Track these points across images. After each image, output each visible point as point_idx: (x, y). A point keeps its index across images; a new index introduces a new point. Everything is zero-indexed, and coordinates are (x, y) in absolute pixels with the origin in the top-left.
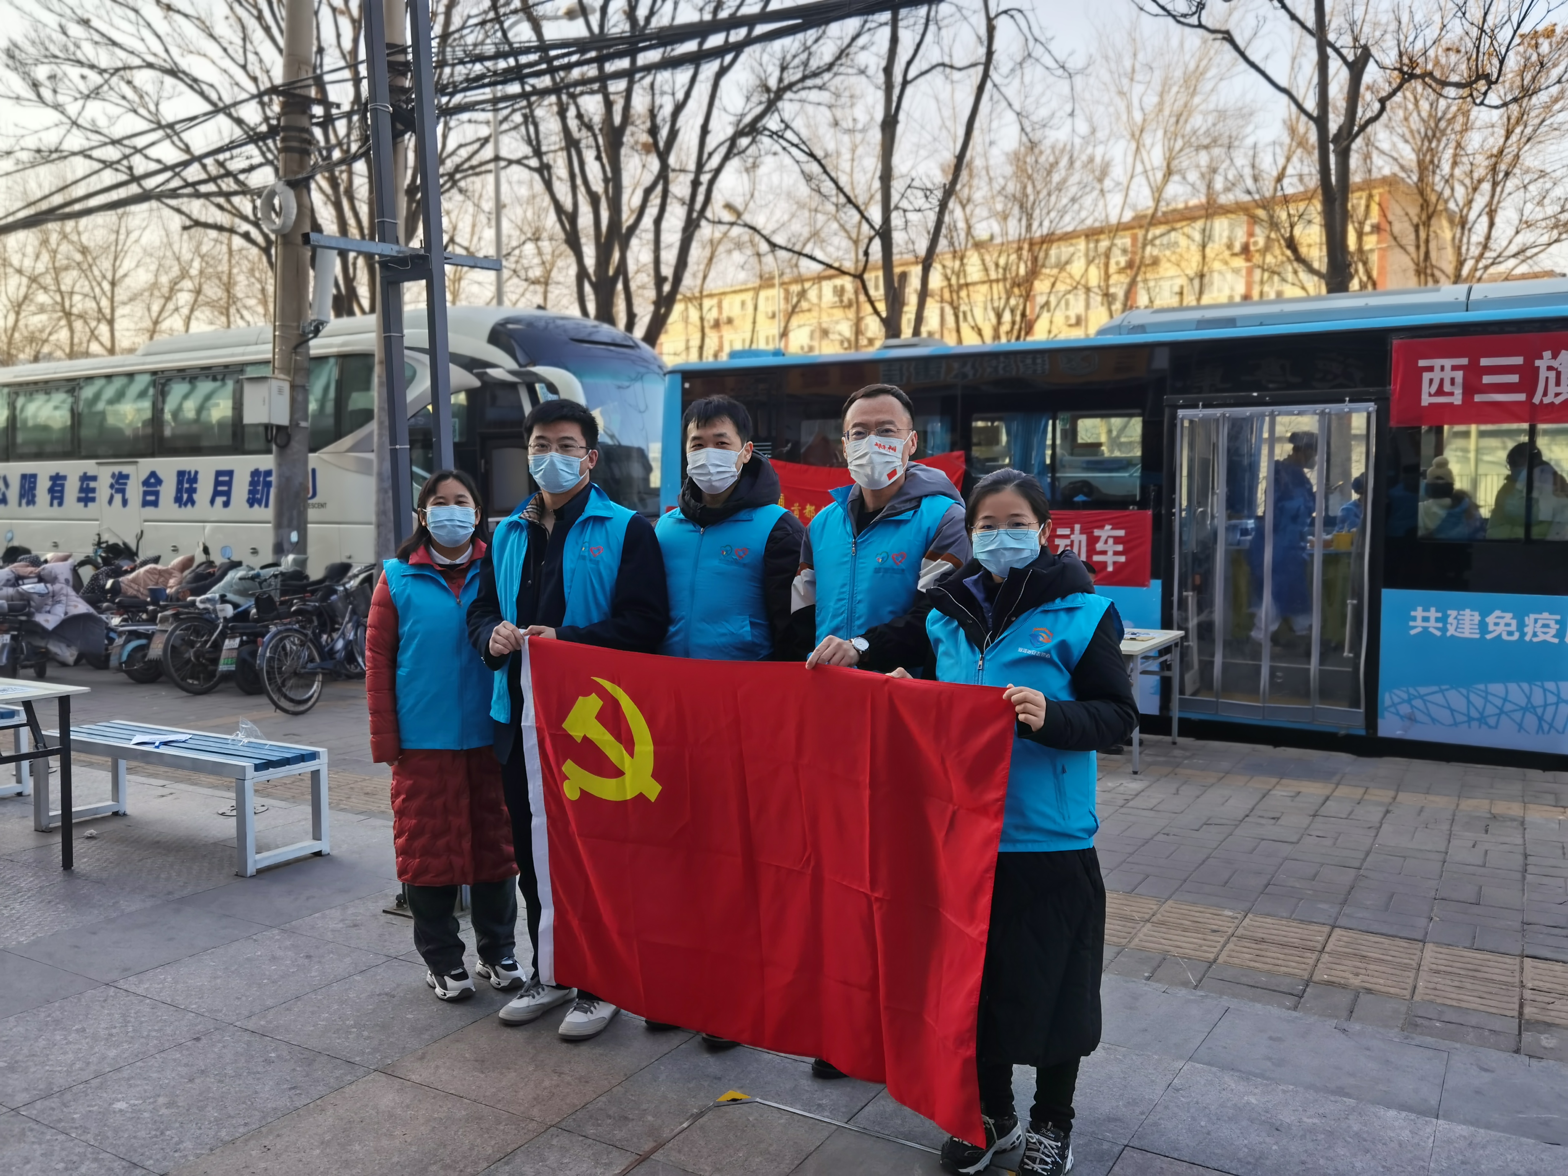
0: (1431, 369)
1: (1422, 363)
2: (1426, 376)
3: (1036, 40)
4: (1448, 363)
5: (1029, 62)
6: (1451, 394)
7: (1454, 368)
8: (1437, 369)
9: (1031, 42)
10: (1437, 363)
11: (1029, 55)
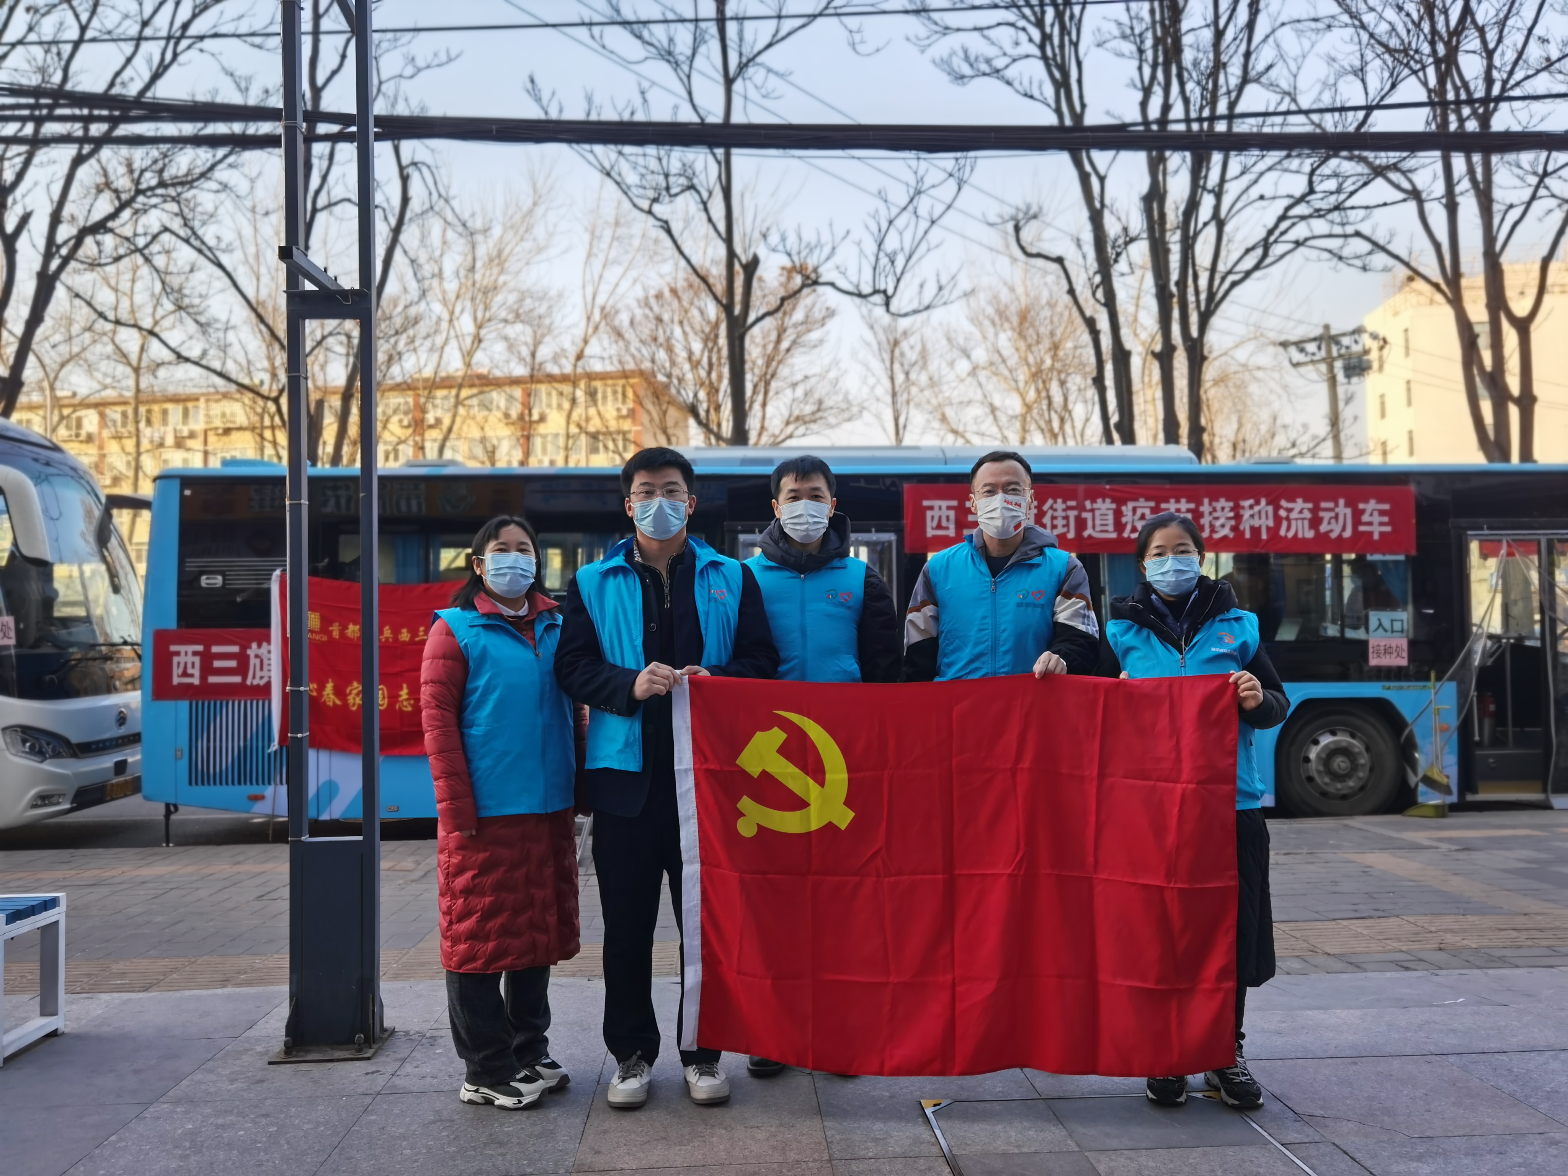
0: (931, 508)
1: (926, 503)
2: (929, 514)
3: (440, 196)
4: (944, 504)
5: (431, 214)
6: (947, 528)
7: (949, 508)
8: (936, 508)
9: (435, 196)
10: (936, 503)
11: (432, 208)
